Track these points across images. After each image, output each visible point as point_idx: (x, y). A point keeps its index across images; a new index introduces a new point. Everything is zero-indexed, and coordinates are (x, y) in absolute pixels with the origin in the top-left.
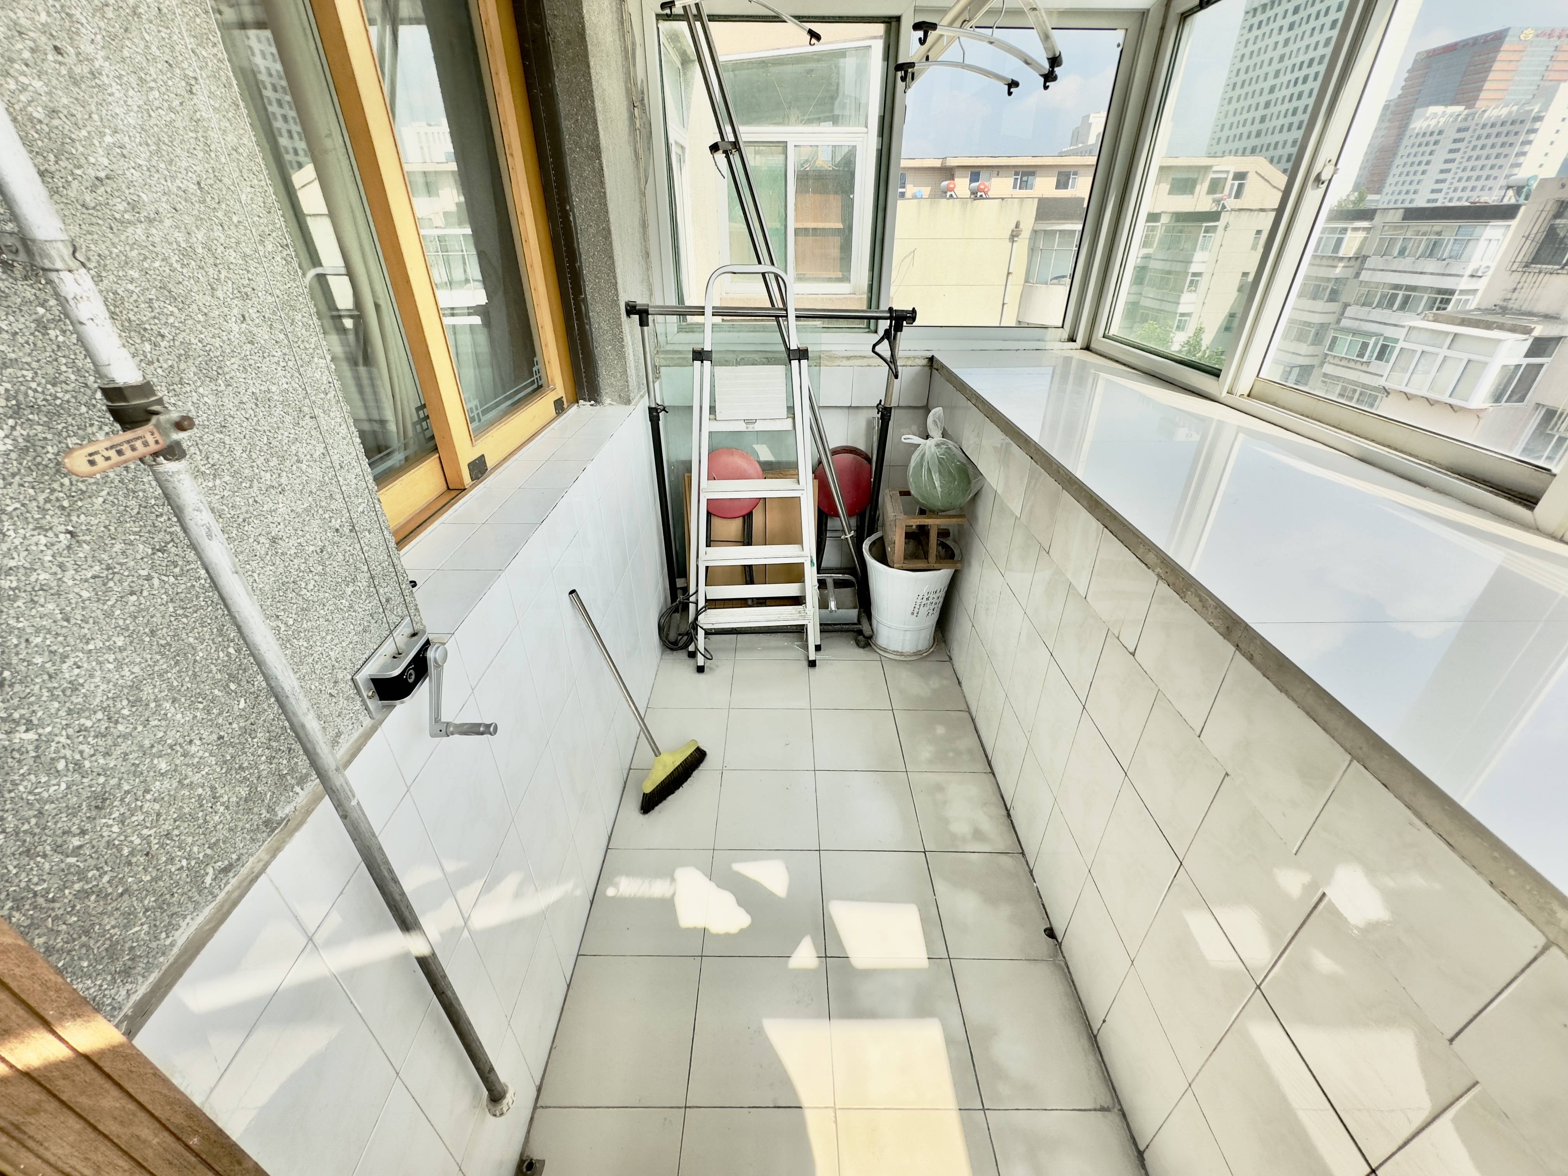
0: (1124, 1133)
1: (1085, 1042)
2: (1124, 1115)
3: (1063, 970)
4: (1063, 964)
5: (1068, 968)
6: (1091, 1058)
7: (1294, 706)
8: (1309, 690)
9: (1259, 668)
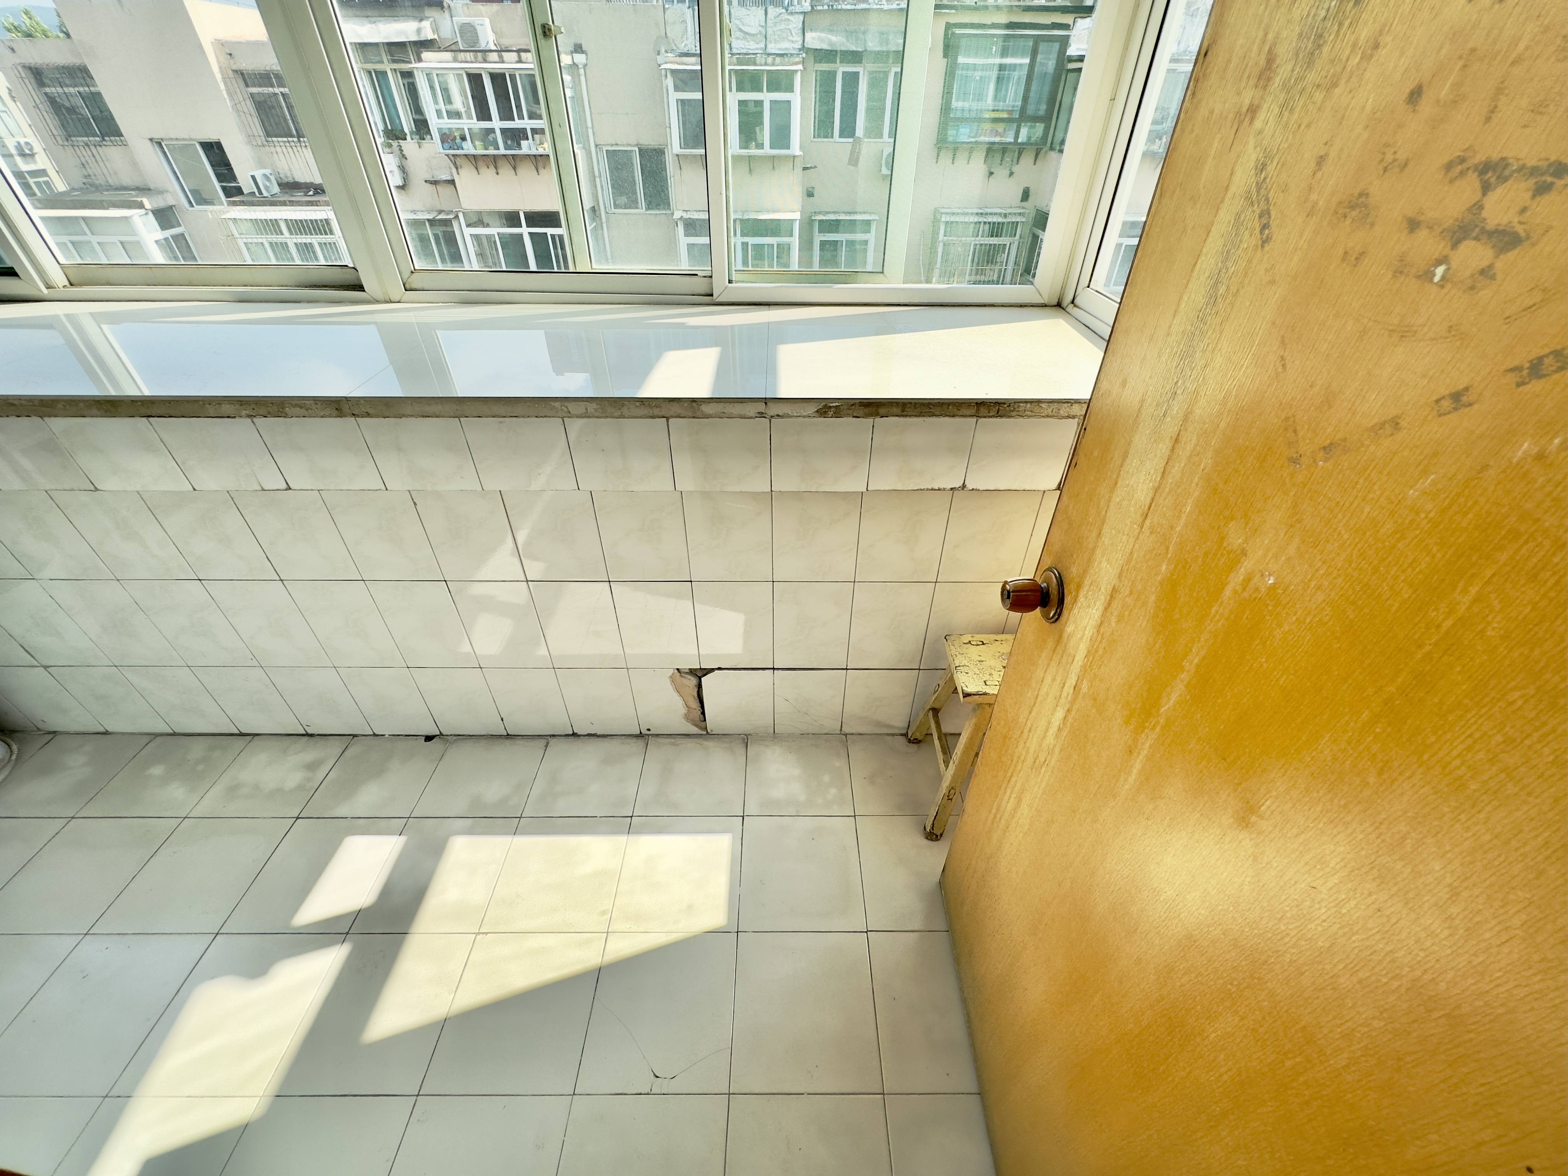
0: (562, 739)
1: (508, 742)
2: (554, 736)
3: (459, 739)
4: (455, 738)
5: (459, 735)
6: (518, 742)
7: (413, 419)
8: (411, 404)
9: (377, 416)
